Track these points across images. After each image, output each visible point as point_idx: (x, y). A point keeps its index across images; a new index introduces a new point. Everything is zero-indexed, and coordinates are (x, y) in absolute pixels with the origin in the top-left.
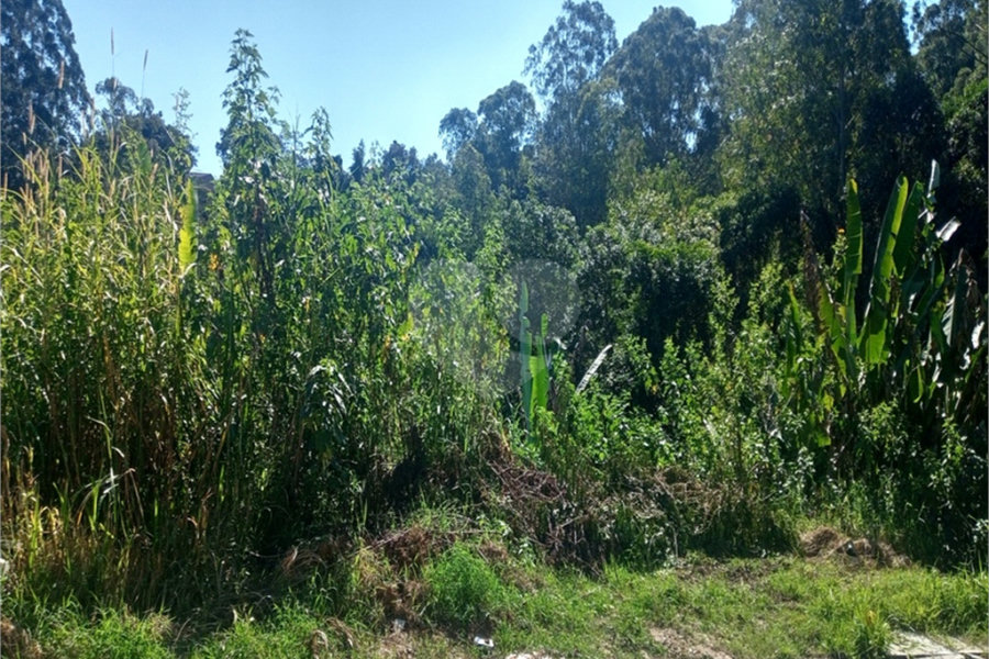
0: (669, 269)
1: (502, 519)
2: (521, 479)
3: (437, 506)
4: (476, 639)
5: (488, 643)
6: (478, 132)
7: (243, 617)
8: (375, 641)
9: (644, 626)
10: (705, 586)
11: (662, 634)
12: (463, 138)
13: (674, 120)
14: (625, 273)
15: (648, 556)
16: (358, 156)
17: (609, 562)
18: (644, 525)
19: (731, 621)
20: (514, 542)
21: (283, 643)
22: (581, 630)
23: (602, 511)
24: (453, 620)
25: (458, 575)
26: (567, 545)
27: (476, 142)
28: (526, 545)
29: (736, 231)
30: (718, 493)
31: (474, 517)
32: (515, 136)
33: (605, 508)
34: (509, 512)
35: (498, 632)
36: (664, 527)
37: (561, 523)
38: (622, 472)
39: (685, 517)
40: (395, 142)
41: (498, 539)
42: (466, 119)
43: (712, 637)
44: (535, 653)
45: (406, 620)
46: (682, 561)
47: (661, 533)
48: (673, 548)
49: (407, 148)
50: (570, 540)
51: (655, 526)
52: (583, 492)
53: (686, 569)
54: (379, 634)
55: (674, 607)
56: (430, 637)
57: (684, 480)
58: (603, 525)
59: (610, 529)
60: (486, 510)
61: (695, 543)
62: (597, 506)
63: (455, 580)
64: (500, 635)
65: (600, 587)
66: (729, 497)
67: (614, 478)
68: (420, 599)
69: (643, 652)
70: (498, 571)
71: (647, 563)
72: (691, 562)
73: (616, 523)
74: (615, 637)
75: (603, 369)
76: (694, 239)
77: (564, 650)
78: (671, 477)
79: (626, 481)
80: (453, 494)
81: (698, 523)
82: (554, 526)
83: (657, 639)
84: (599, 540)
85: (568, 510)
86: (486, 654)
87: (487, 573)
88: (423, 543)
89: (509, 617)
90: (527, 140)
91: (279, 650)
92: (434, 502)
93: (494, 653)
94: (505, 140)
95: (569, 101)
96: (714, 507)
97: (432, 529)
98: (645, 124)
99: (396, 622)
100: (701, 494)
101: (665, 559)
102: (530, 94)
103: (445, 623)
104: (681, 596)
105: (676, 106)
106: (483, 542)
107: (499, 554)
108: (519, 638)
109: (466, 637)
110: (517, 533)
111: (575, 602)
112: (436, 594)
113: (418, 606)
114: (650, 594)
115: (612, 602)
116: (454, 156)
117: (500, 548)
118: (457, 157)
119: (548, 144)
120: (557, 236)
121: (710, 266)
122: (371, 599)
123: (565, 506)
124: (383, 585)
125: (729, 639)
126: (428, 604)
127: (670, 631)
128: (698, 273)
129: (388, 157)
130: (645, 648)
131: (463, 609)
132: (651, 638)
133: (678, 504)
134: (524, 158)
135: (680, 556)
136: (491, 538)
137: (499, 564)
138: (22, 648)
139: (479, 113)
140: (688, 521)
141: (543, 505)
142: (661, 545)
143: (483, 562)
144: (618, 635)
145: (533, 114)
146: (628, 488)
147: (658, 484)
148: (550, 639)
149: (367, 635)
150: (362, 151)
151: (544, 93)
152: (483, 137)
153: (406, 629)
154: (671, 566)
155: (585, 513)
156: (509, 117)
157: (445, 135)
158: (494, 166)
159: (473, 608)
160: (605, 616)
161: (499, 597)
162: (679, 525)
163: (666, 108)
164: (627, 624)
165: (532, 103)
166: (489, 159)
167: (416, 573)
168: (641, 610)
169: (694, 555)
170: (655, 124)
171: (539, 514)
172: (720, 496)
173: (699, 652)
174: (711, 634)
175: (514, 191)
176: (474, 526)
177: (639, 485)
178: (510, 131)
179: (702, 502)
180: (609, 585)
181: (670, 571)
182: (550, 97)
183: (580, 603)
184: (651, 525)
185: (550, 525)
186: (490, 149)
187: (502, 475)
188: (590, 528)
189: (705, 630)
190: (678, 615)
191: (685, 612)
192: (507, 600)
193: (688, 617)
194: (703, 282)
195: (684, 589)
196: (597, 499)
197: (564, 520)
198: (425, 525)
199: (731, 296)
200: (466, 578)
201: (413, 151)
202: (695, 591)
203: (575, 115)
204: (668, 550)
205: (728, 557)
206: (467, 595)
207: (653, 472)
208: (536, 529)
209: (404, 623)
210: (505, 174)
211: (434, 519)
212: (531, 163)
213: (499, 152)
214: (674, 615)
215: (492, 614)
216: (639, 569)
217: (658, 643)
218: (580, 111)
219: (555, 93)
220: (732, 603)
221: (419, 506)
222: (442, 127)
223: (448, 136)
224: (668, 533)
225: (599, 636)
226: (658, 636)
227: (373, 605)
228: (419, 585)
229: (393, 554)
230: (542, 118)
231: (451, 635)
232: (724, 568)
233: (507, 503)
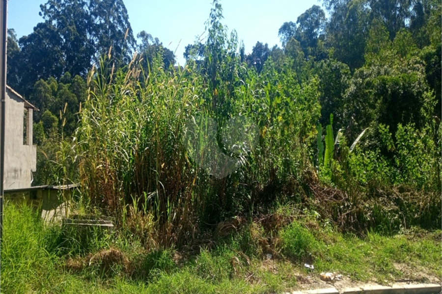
0: (398, 87)
1: (316, 210)
2: (324, 192)
3: (285, 204)
4: (305, 265)
5: (311, 266)
6: (297, 32)
7: (204, 250)
8: (259, 263)
9: (390, 262)
10: (422, 243)
11: (399, 266)
12: (290, 35)
13: (398, 13)
14: (374, 91)
15: (390, 228)
16: (242, 51)
17: (370, 231)
18: (388, 213)
19: (437, 260)
20: (322, 221)
21: (220, 261)
22: (358, 263)
23: (365, 207)
24: (294, 256)
25: (296, 236)
26: (348, 223)
27: (296, 37)
28: (328, 223)
29: (434, 65)
30: (428, 197)
31: (302, 209)
32: (315, 31)
33: (367, 205)
34: (318, 207)
35: (316, 262)
36: (398, 214)
37: (344, 212)
38: (376, 188)
39: (409, 210)
40: (258, 42)
41: (314, 220)
42: (291, 27)
43: (427, 268)
44: (334, 273)
45: (272, 254)
46: (408, 231)
47: (396, 217)
48: (403, 225)
49: (264, 44)
50: (349, 221)
51: (393, 213)
52: (355, 198)
53: (411, 235)
54: (260, 260)
55: (406, 253)
56: (284, 263)
57: (409, 191)
58: (366, 213)
59: (370, 215)
60: (308, 206)
61: (415, 222)
62: (363, 204)
63: (294, 237)
64: (317, 263)
65: (365, 243)
66: (434, 199)
67: (371, 190)
68: (278, 245)
69: (389, 274)
70: (314, 234)
71: (390, 232)
72: (413, 231)
73: (373, 212)
74: (374, 266)
75: (363, 139)
76: (410, 71)
77: (349, 272)
78: (401, 190)
79: (377, 192)
80: (291, 198)
81: (417, 212)
82: (341, 214)
83: (397, 268)
84: (364, 221)
85: (348, 206)
86: (310, 271)
87: (309, 235)
88: (279, 221)
89: (320, 255)
90: (321, 32)
91: (219, 264)
92: (283, 203)
93: (314, 272)
94: (310, 33)
95: (342, 11)
96: (426, 204)
97: (283, 214)
98: (382, 17)
99: (268, 255)
100: (418, 198)
101: (399, 230)
102: (322, 10)
103: (290, 257)
104: (409, 248)
105: (399, 6)
106: (307, 221)
107: (315, 226)
108: (326, 265)
109: (300, 263)
110: (323, 217)
111: (353, 250)
112: (285, 244)
113: (278, 249)
114: (393, 246)
115: (372, 250)
116: (286, 44)
117: (315, 224)
118: (287, 45)
119: (331, 33)
120: (342, 76)
121: (420, 84)
122: (256, 244)
123: (346, 205)
124: (261, 239)
125: (436, 269)
126: (282, 248)
127: (404, 265)
128: (414, 87)
129: (255, 49)
130: (391, 272)
131: (298, 251)
132: (393, 268)
133: (406, 203)
134: (320, 41)
135: (407, 228)
136: (311, 219)
137: (315, 231)
138: (122, 260)
139: (297, 22)
140: (411, 211)
141: (335, 204)
142: (397, 223)
143: (307, 230)
144: (376, 266)
145: (324, 19)
146: (379, 195)
147: (395, 193)
148: (341, 266)
149: (255, 260)
150: (243, 48)
151: (329, 8)
152: (299, 34)
153: (272, 258)
154: (403, 233)
155: (357, 207)
156: (312, 23)
157: (281, 35)
158: (306, 47)
159: (303, 251)
160: (369, 256)
161: (316, 246)
162: (406, 213)
163: (393, 7)
164: (381, 261)
165: (323, 14)
166: (303, 44)
167: (276, 234)
168: (388, 254)
169: (415, 228)
170: (387, 16)
171: (333, 208)
172: (429, 199)
173: (420, 275)
174: (427, 267)
175: (315, 57)
176: (301, 213)
177: (384, 194)
178: (312, 29)
179: (419, 202)
180: (370, 242)
181: (403, 235)
182: (332, 10)
183: (356, 250)
184: (391, 213)
185: (339, 214)
186: (303, 39)
187: (314, 190)
188: (360, 215)
189: (423, 265)
190: (408, 257)
191: (411, 256)
192: (319, 248)
193: (413, 258)
194: (417, 93)
195: (410, 245)
196: (362, 201)
197: (346, 211)
198: (279, 213)
199: (434, 100)
200: (299, 237)
201: (266, 45)
202: (417, 245)
203: (345, 17)
204: (401, 225)
205: (433, 229)
206: (299, 245)
207: (392, 187)
208: (332, 215)
209: (271, 255)
210: (310, 49)
211: (283, 210)
212: (323, 43)
213: (307, 40)
214: (405, 257)
215: (312, 254)
216: (385, 234)
217: (397, 270)
218: (348, 14)
219: (335, 8)
220: (437, 252)
221: (276, 204)
222: (280, 32)
223: (282, 36)
224: (400, 217)
225: (366, 266)
226: (397, 267)
227: (257, 247)
228: (277, 239)
229: (265, 225)
230: (329, 21)
231: (294, 262)
232: (432, 234)
233: (318, 203)
